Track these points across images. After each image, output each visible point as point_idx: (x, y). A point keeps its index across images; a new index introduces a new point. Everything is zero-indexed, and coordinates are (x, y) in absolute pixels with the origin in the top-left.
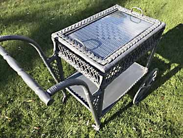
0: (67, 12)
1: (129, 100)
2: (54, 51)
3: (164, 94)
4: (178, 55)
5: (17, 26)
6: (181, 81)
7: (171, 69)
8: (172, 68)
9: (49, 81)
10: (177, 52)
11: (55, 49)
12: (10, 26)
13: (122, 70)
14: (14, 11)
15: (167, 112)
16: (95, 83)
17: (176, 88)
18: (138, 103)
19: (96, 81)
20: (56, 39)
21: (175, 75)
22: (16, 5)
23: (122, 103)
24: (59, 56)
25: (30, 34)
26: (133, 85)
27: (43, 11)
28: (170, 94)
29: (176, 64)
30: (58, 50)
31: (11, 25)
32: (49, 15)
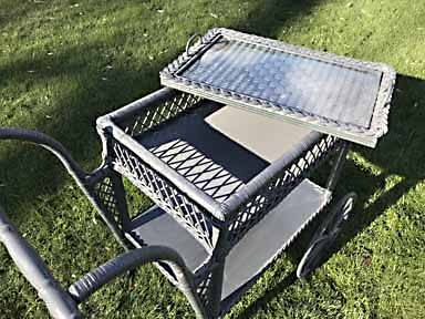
0: (142, 53)
1: (289, 268)
2: (103, 157)
3: (371, 252)
4: (401, 155)
5: (22, 86)
6: (410, 218)
7: (387, 188)
8: (389, 186)
9: (94, 220)
10: (400, 147)
11: (105, 152)
12: (6, 85)
13: (269, 207)
14: (17, 49)
15: (380, 296)
16: (202, 241)
17: (400, 235)
18: (309, 273)
19: (202, 235)
20: (108, 132)
21: (395, 203)
22: (22, 33)
23: (272, 274)
24: (116, 168)
25: (53, 104)
26: (295, 234)
27: (87, 48)
28: (386, 252)
29: (396, 177)
30: (112, 155)
31: (9, 83)
32: (100, 58)
